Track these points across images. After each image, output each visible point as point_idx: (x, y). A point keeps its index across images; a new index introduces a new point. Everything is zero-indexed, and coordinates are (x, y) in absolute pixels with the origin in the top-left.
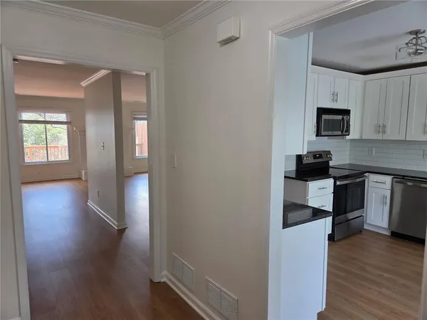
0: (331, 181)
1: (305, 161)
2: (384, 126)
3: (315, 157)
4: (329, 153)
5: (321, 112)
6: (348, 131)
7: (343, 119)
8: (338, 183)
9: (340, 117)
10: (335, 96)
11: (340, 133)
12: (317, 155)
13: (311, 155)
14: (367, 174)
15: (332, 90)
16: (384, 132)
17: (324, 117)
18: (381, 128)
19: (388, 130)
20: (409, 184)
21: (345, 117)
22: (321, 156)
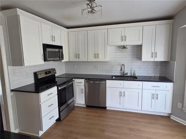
0: (55, 88)
1: (40, 77)
2: (79, 55)
3: (46, 73)
4: (54, 69)
5: (45, 46)
6: (62, 57)
7: (59, 51)
8: (60, 88)
9: (57, 50)
10: (53, 38)
11: (58, 59)
12: (47, 72)
13: (44, 72)
14: (73, 79)
15: (51, 34)
16: (79, 57)
17: (48, 50)
18: (77, 56)
19: (80, 56)
20: (91, 82)
21: (60, 50)
22: (50, 72)
